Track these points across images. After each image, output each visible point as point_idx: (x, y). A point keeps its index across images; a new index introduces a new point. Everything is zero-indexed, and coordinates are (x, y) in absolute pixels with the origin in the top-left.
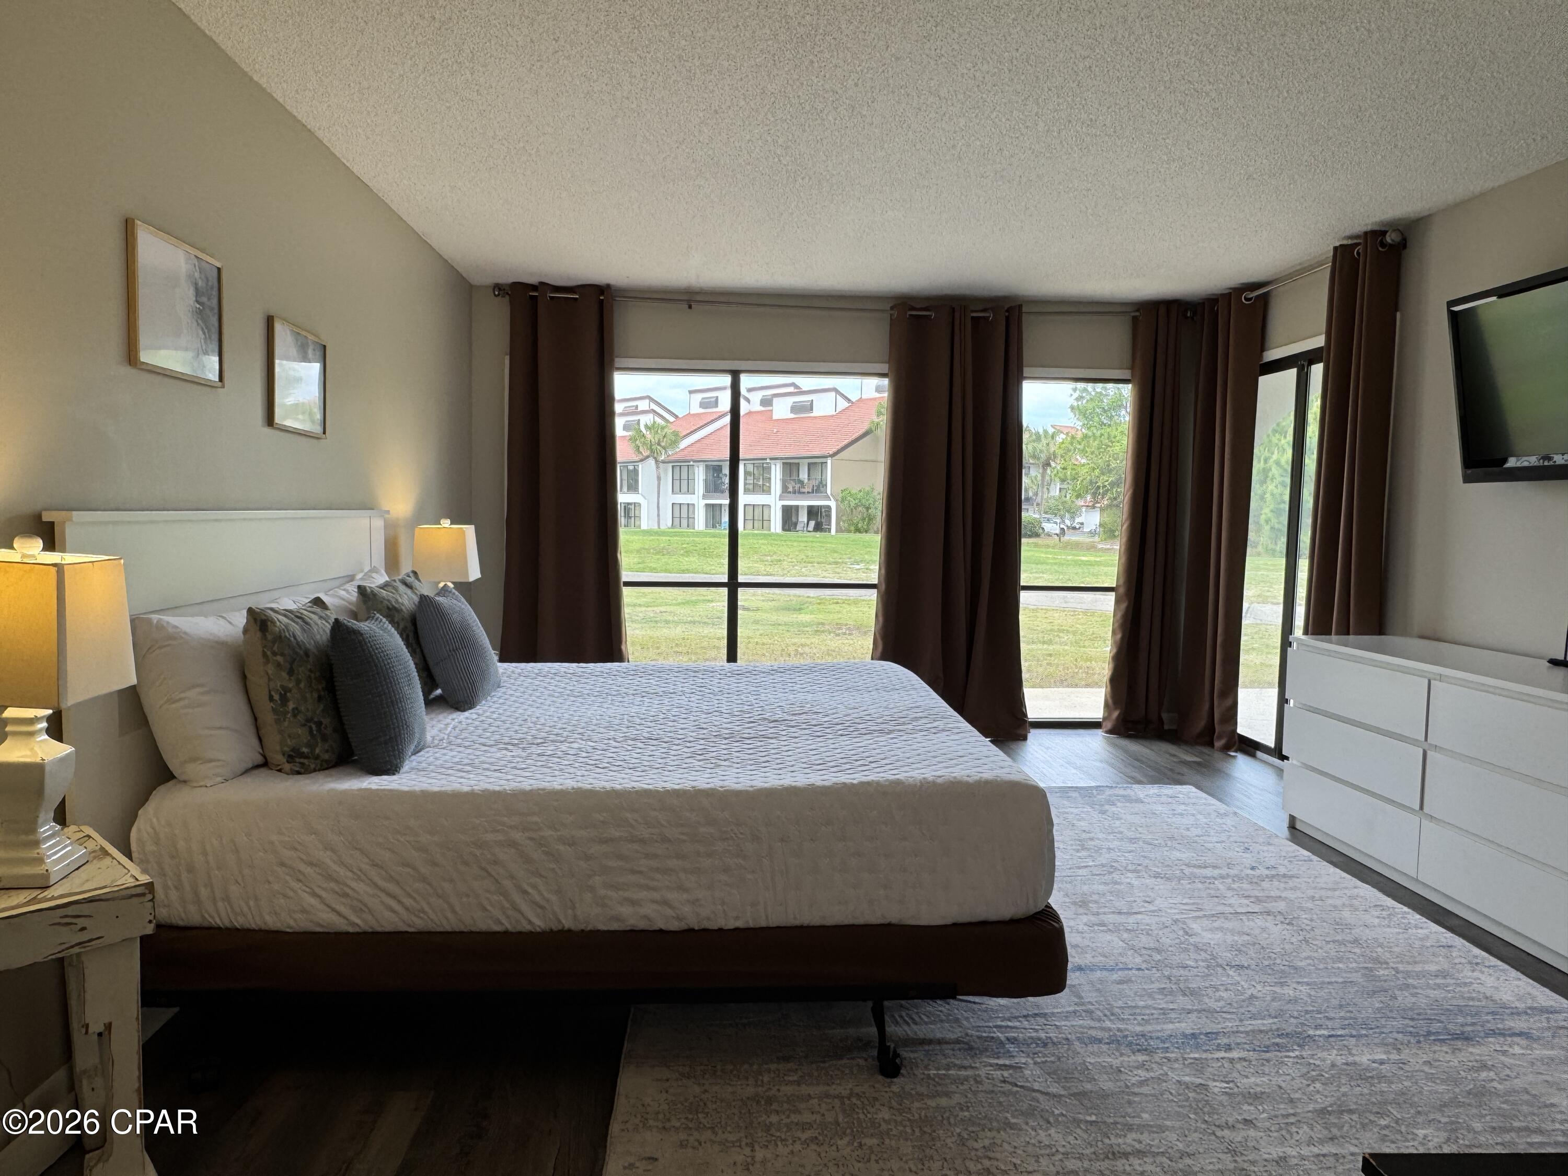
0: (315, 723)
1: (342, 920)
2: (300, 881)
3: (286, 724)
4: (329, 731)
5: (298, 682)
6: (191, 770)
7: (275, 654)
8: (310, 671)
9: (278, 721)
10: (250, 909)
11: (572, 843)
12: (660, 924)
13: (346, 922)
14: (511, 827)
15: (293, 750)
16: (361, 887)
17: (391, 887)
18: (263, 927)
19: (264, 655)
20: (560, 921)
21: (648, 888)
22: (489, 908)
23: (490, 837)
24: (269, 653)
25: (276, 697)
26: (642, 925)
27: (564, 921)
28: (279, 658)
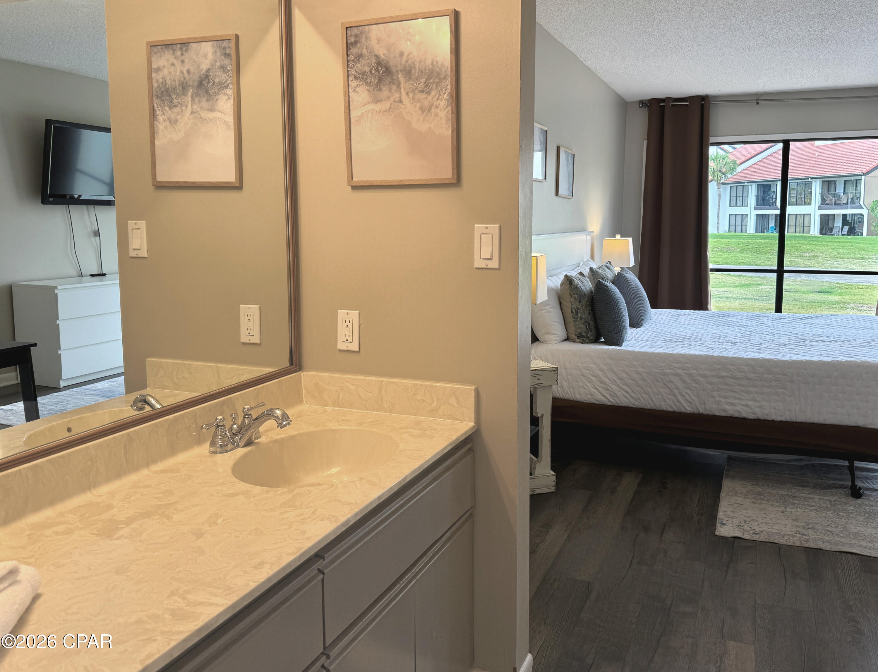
0: (588, 323)
1: (606, 400)
2: (590, 382)
3: (577, 323)
4: (592, 327)
5: (582, 306)
6: (547, 337)
7: (574, 294)
8: (586, 301)
9: (574, 321)
10: (570, 392)
11: (704, 376)
12: (744, 415)
13: (607, 400)
14: (677, 368)
15: (579, 334)
16: (614, 387)
17: (626, 388)
18: (576, 400)
19: (570, 294)
20: (698, 409)
21: (739, 399)
22: (667, 401)
23: (668, 371)
24: (572, 293)
25: (574, 312)
26: (736, 415)
27: (700, 410)
28: (576, 296)
